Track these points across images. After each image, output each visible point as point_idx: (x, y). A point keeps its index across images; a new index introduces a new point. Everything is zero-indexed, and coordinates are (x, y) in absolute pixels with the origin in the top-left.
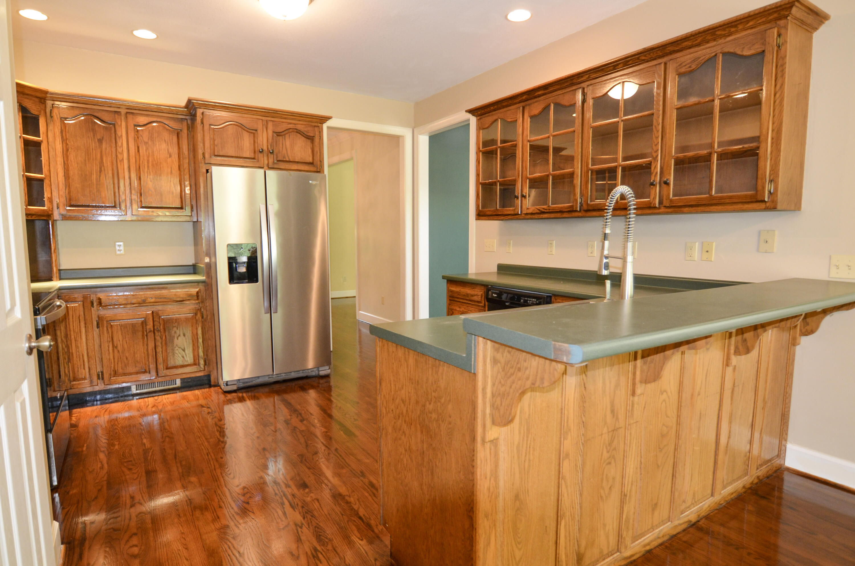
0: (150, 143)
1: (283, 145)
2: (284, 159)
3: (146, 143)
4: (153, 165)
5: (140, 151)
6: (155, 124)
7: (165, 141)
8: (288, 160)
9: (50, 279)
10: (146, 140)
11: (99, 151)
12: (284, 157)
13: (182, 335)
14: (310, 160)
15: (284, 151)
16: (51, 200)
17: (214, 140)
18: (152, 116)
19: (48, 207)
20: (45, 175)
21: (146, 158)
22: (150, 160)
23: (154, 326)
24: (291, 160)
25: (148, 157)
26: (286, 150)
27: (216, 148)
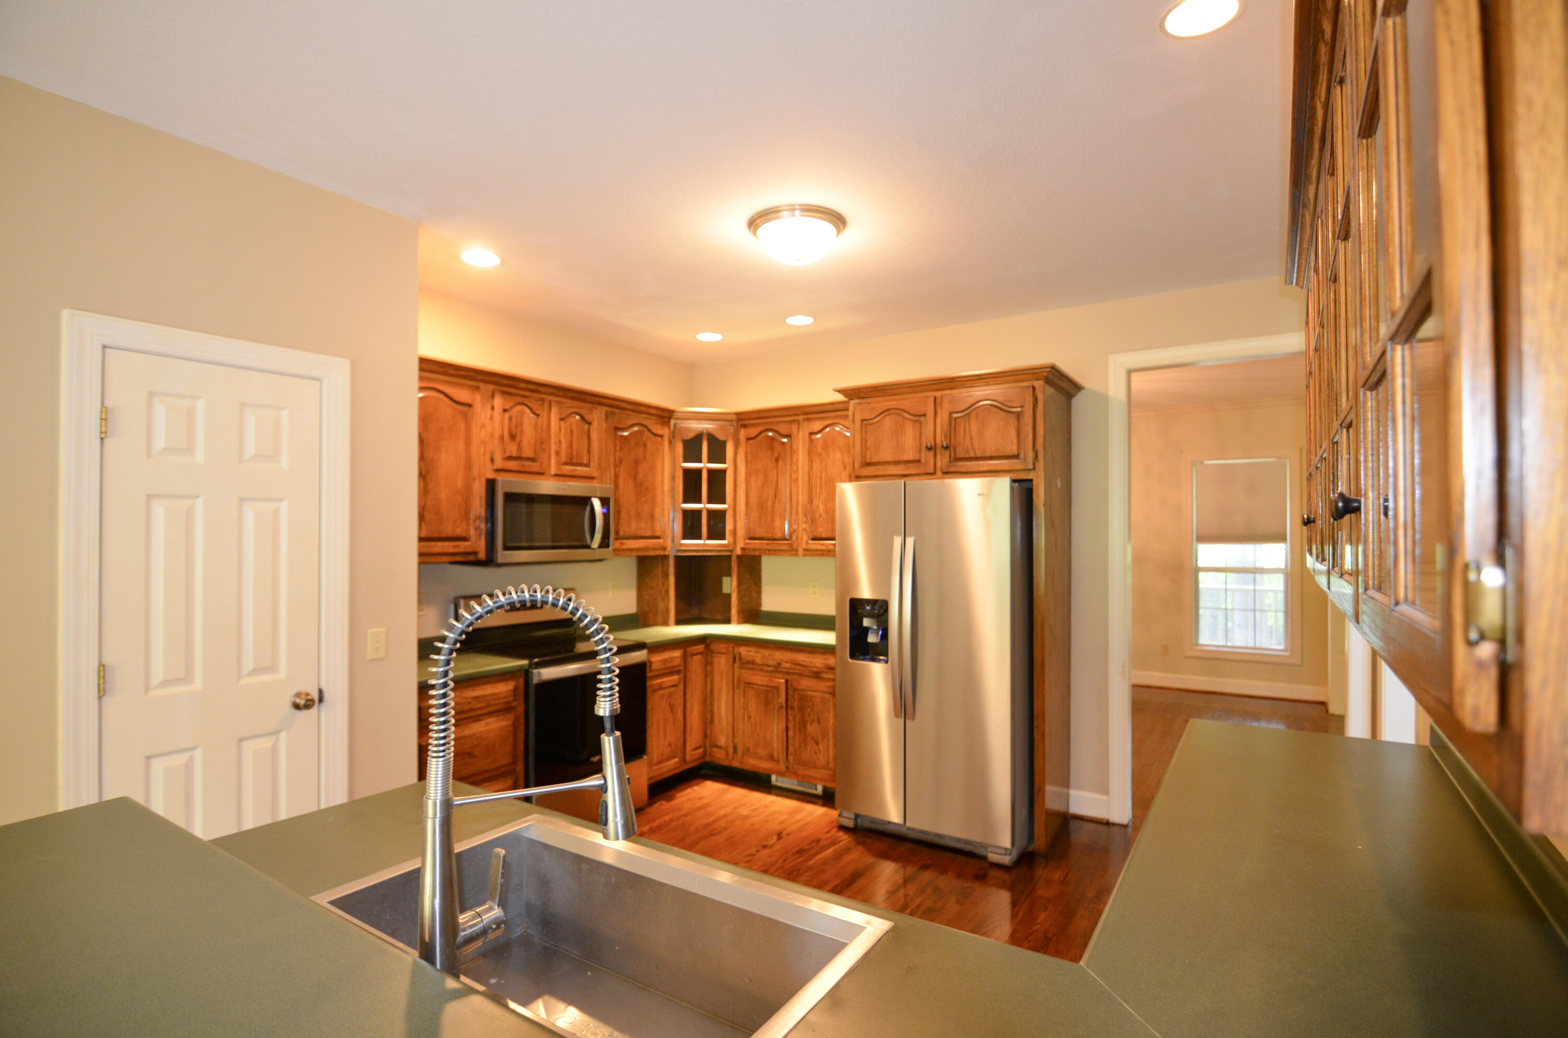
0: (824, 454)
1: (965, 431)
2: (967, 456)
3: (820, 455)
4: (826, 483)
5: (814, 467)
6: (828, 429)
7: (840, 448)
8: (972, 455)
9: (727, 621)
10: (819, 450)
11: (775, 471)
12: (967, 452)
13: (816, 721)
14: (1014, 450)
15: (968, 442)
16: (734, 532)
17: (866, 441)
18: (828, 418)
19: (729, 542)
20: (729, 506)
21: (819, 474)
22: (823, 476)
23: (787, 700)
24: (979, 455)
25: (821, 473)
26: (971, 438)
27: (868, 453)
